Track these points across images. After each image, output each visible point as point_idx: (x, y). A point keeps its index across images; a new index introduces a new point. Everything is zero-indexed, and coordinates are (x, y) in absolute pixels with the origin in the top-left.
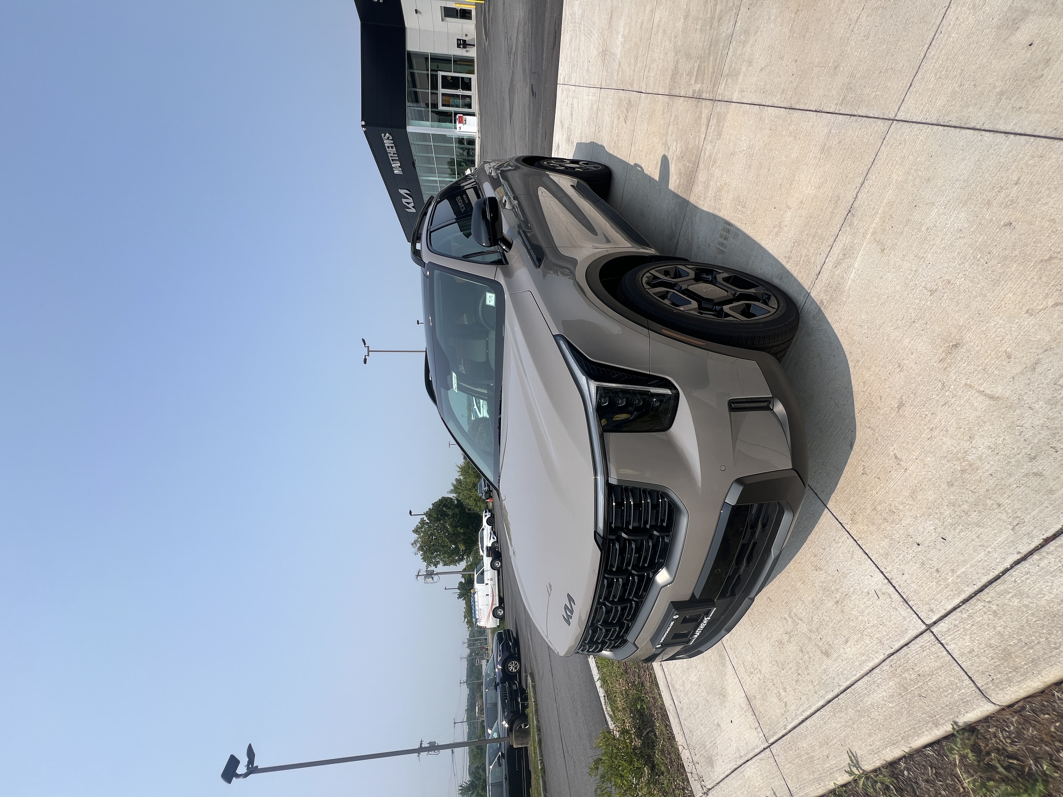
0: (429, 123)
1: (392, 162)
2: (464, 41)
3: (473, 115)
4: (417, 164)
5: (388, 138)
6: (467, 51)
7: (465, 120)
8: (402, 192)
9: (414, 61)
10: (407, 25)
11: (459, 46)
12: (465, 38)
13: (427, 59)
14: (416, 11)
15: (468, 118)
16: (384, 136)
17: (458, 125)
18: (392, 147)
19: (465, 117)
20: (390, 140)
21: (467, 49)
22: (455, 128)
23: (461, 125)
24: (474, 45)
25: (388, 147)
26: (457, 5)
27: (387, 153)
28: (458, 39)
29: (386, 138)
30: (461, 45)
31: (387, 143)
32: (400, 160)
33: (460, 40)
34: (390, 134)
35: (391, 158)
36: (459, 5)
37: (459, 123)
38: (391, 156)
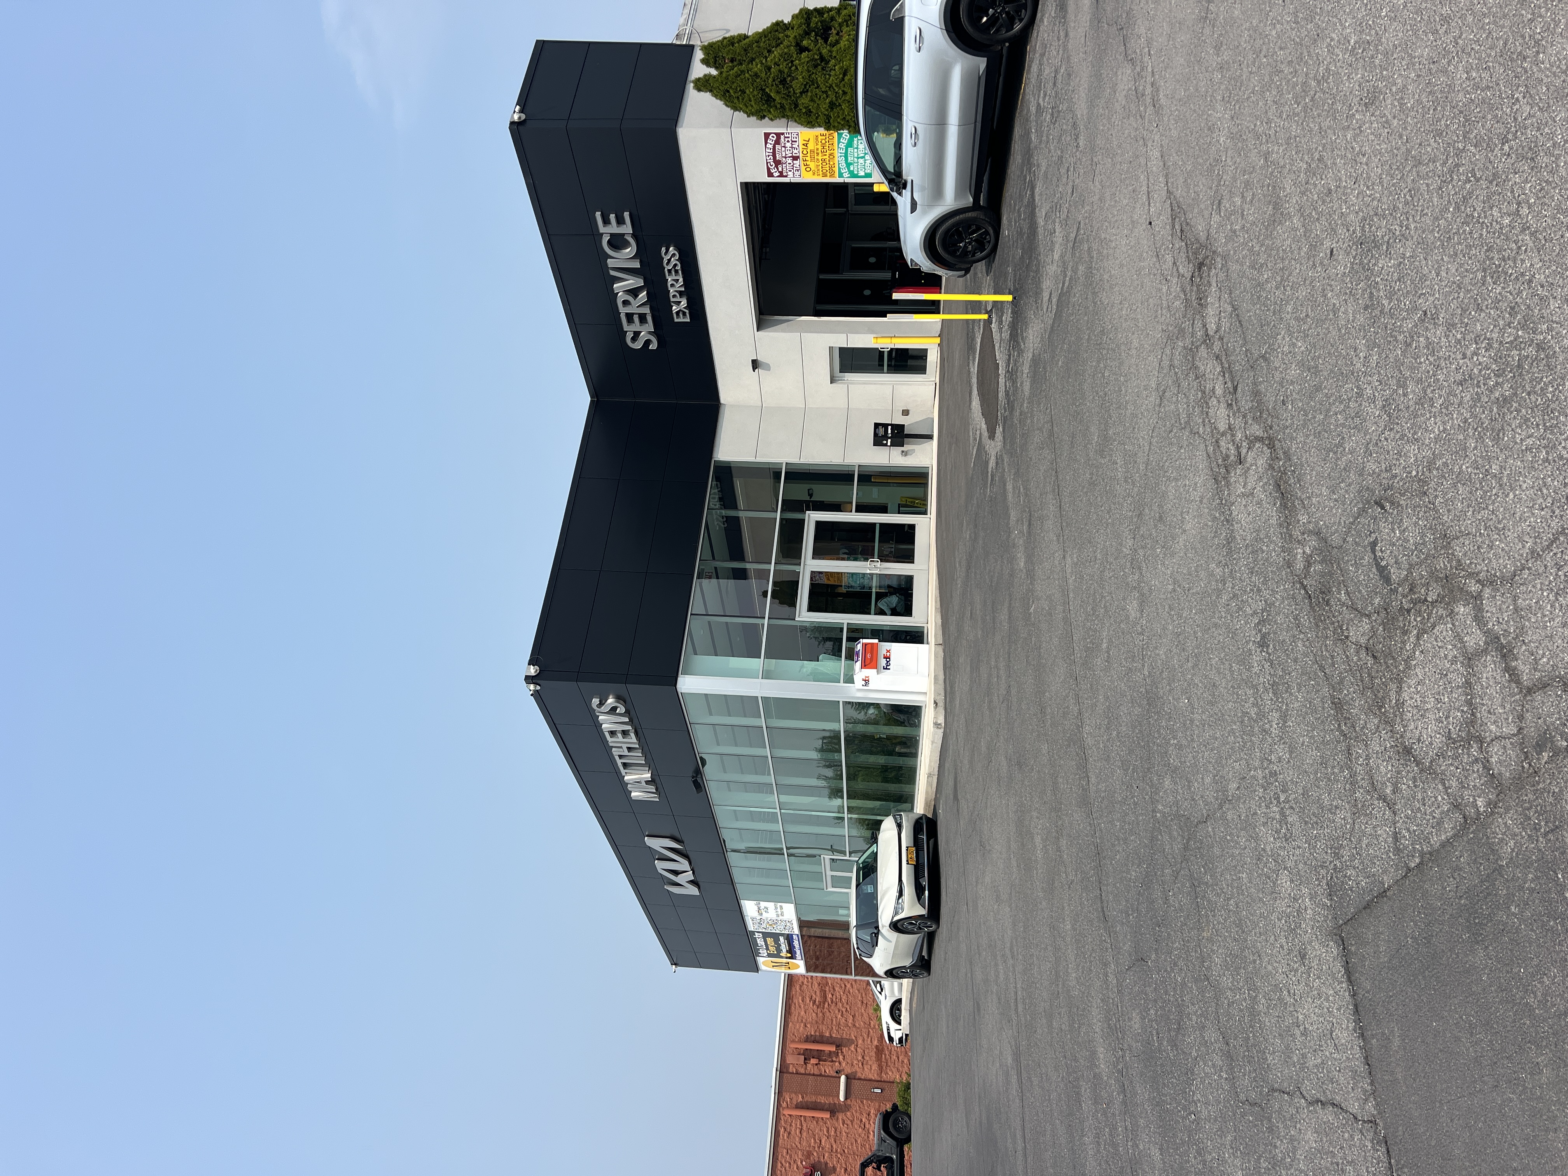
0: (756, 664)
1: (623, 771)
2: (901, 427)
3: (915, 636)
4: (710, 772)
5: (613, 710)
6: (905, 454)
7: (887, 658)
8: (656, 844)
9: (738, 484)
10: (723, 399)
11: (878, 441)
12: (899, 420)
13: (777, 475)
14: (755, 364)
15: (897, 649)
16: (601, 704)
17: (860, 673)
18: (625, 733)
19: (885, 646)
20: (620, 715)
21: (906, 448)
22: (850, 680)
23: (870, 673)
24: (930, 437)
25: (613, 733)
26: (880, 341)
27: (608, 749)
28: (877, 425)
29: (606, 708)
30: (887, 438)
31: (607, 723)
32: (650, 764)
33: (885, 426)
34: (619, 698)
35: (619, 762)
36: (888, 340)
37: (864, 666)
38: (621, 757)
